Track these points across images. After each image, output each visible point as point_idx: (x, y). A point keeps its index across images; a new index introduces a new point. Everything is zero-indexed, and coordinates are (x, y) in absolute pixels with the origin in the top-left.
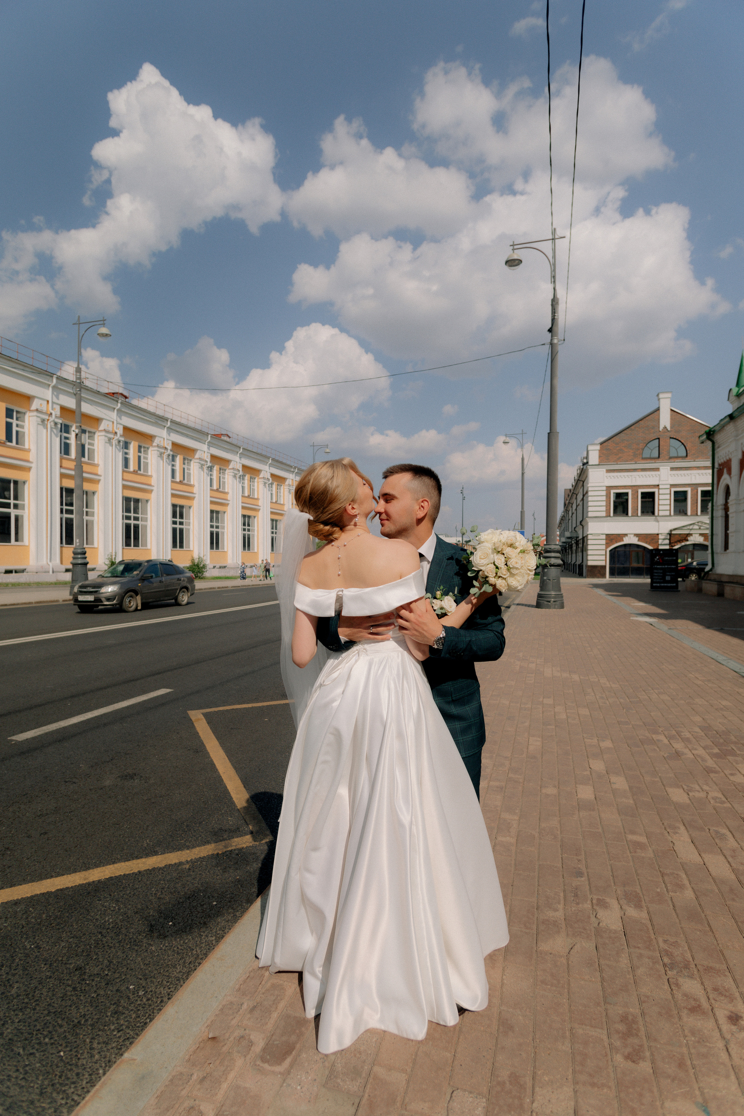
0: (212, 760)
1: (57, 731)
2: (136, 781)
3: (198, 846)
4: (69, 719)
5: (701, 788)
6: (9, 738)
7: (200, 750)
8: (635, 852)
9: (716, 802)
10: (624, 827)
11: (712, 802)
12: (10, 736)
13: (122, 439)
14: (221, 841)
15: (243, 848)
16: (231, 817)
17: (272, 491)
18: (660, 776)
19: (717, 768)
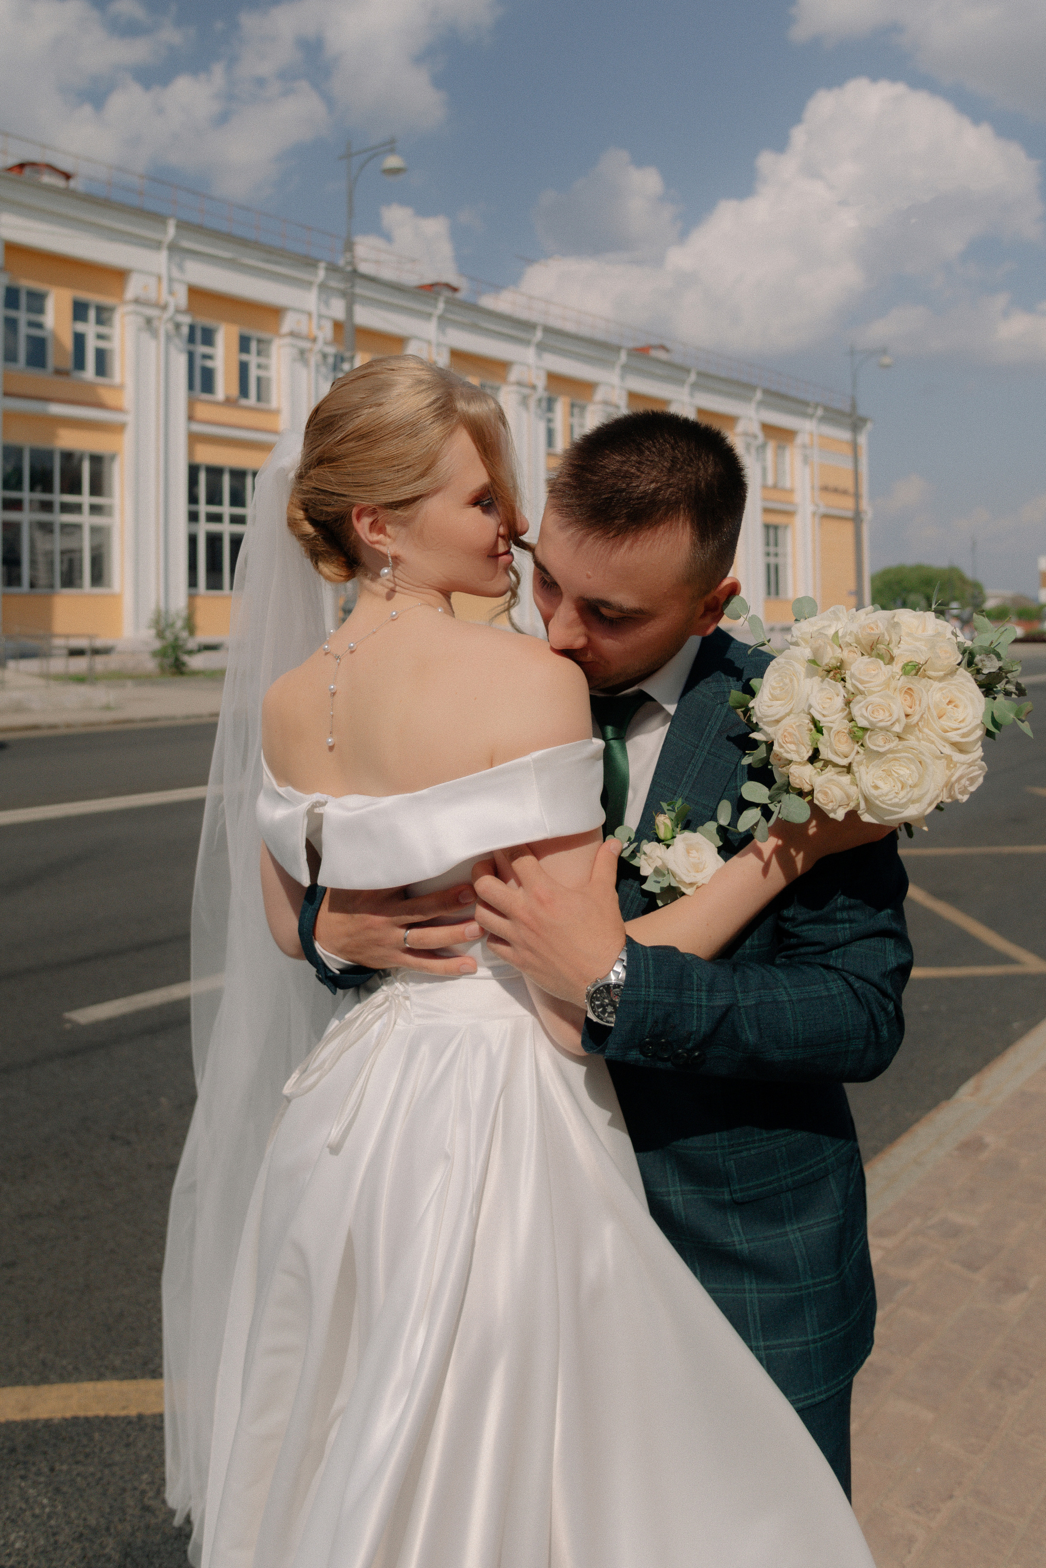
17: (764, 460)
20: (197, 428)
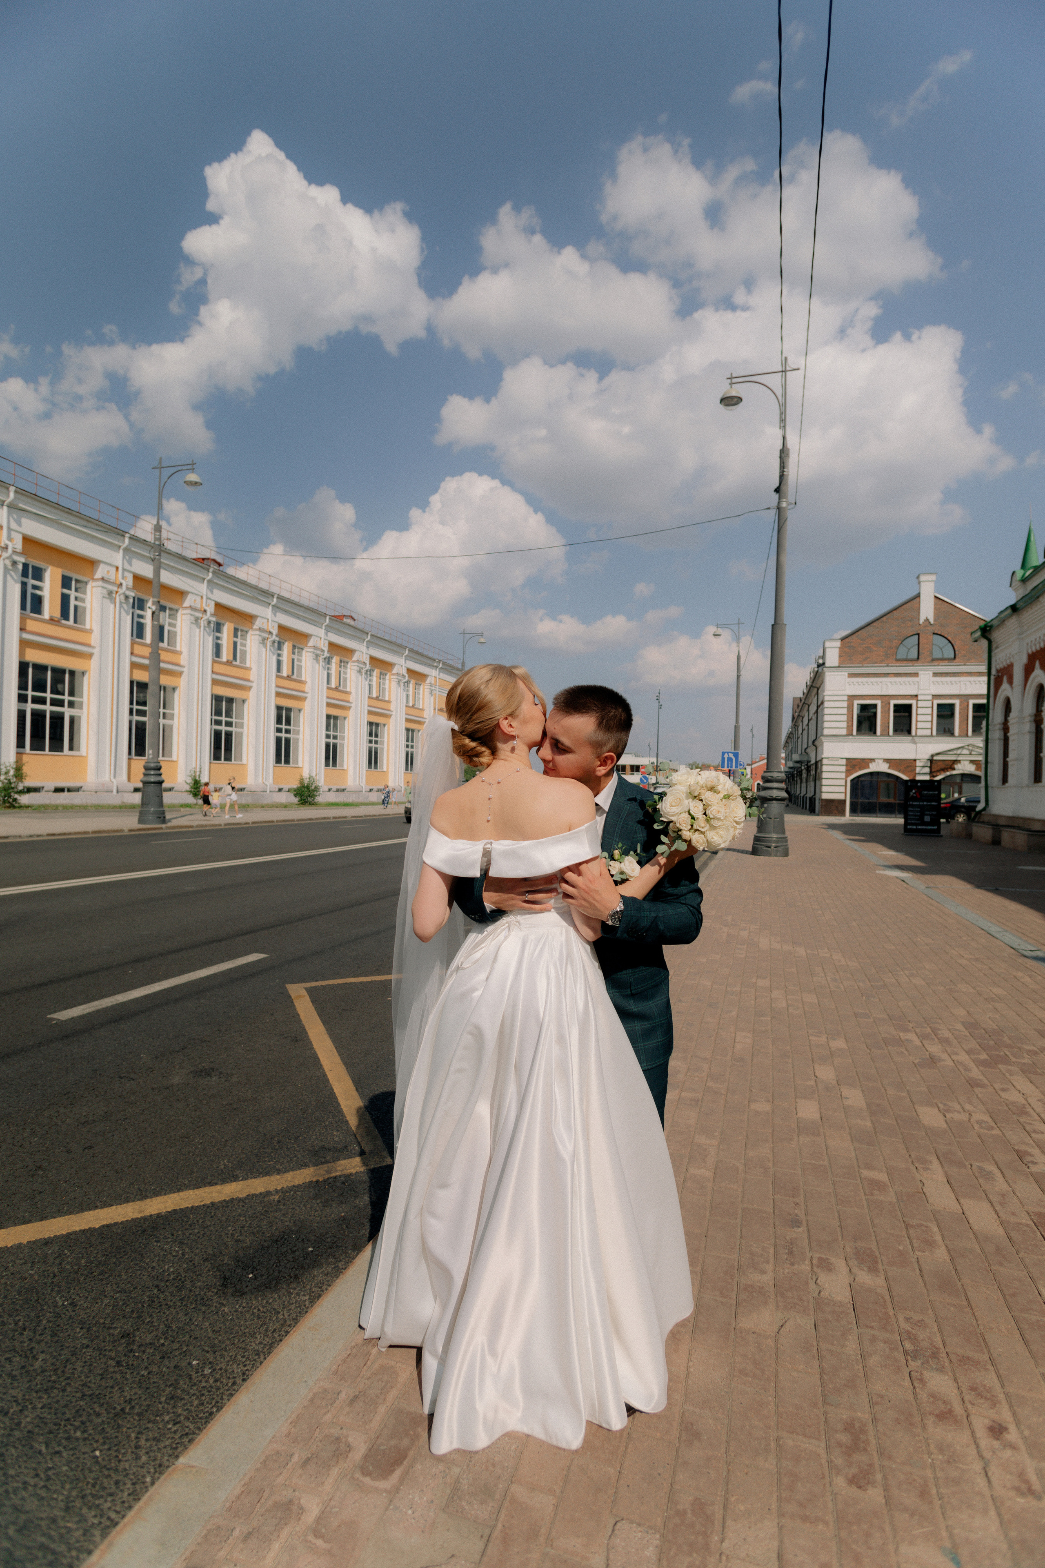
0: (315, 1053)
1: (114, 1007)
2: (214, 1079)
3: (293, 1169)
4: (130, 992)
5: (963, 1108)
6: (49, 1016)
7: (300, 1038)
8: (872, 1194)
9: (981, 1127)
10: (857, 1159)
11: (976, 1126)
12: (50, 1013)
13: (213, 619)
14: (324, 1163)
15: (349, 1174)
16: (338, 1131)
17: (408, 691)
18: (908, 1091)
19: (985, 1081)
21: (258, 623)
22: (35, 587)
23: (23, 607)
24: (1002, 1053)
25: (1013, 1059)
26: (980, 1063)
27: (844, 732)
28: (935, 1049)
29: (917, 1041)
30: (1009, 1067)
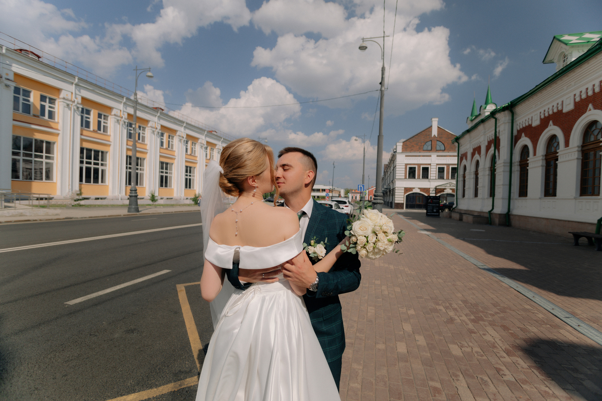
0: (184, 319)
1: (96, 298)
2: (135, 334)
3: (163, 384)
4: (105, 290)
5: (468, 345)
6: (65, 303)
7: (178, 312)
8: (435, 396)
9: (478, 355)
10: (426, 375)
11: (476, 355)
12: (66, 302)
13: (160, 131)
14: (179, 380)
15: (191, 386)
16: (188, 361)
18: (443, 336)
19: (475, 330)
20: (83, 137)
21: (178, 133)
22: (87, 118)
23: (82, 125)
24: (480, 316)
25: (485, 318)
26: (472, 321)
27: (404, 177)
28: (452, 314)
29: (444, 310)
30: (484, 322)
